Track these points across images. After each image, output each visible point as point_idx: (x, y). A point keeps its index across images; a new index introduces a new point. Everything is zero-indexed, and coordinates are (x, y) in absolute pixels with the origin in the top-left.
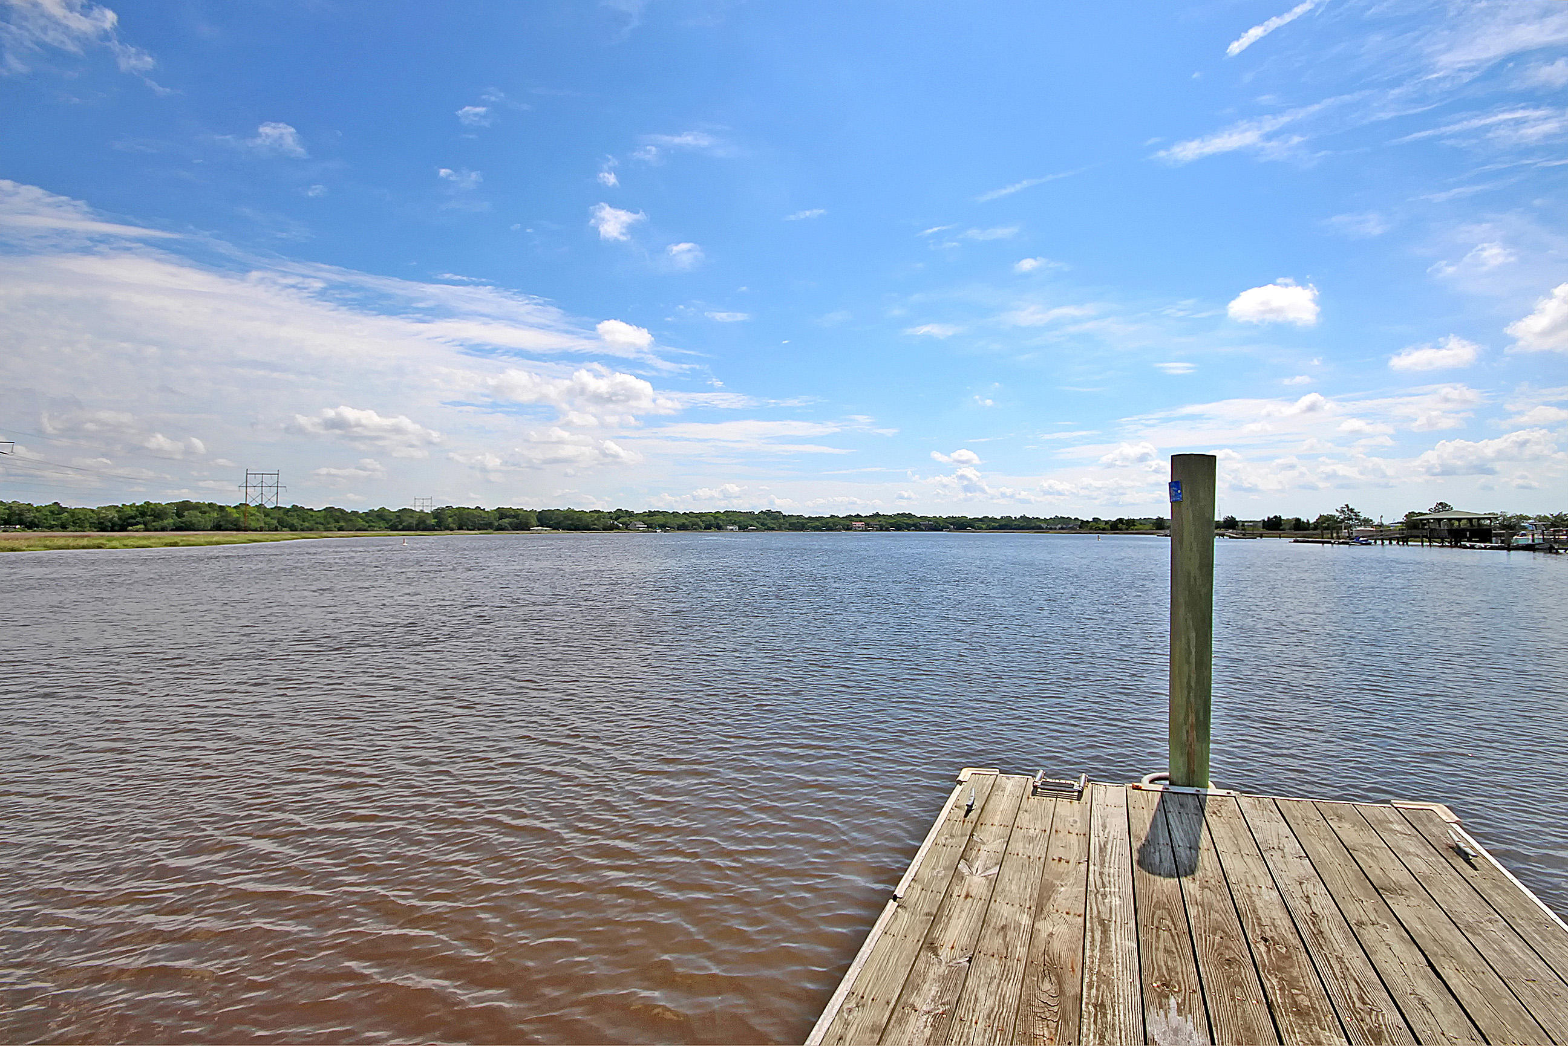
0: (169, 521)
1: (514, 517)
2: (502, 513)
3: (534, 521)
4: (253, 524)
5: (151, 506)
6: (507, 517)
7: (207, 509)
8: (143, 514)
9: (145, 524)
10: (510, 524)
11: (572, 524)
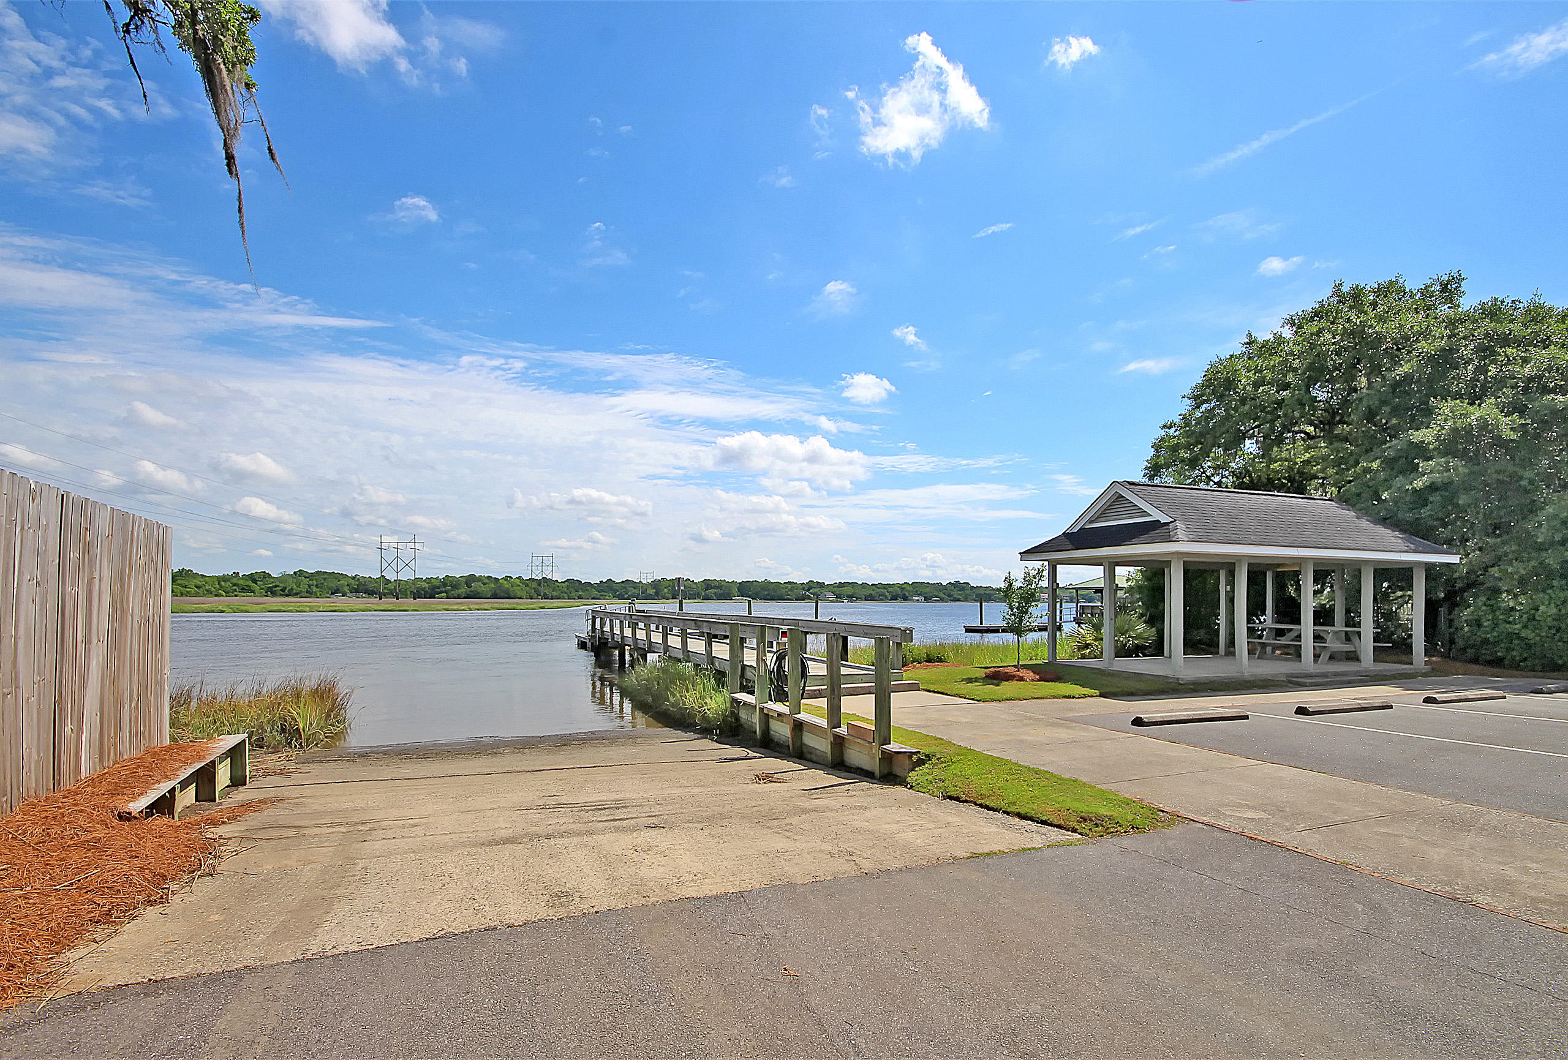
0: (463, 590)
1: (718, 588)
2: (708, 584)
3: (735, 591)
4: (519, 594)
5: (450, 579)
6: (712, 588)
7: (487, 581)
8: (445, 584)
9: (446, 592)
10: (715, 594)
11: (768, 595)
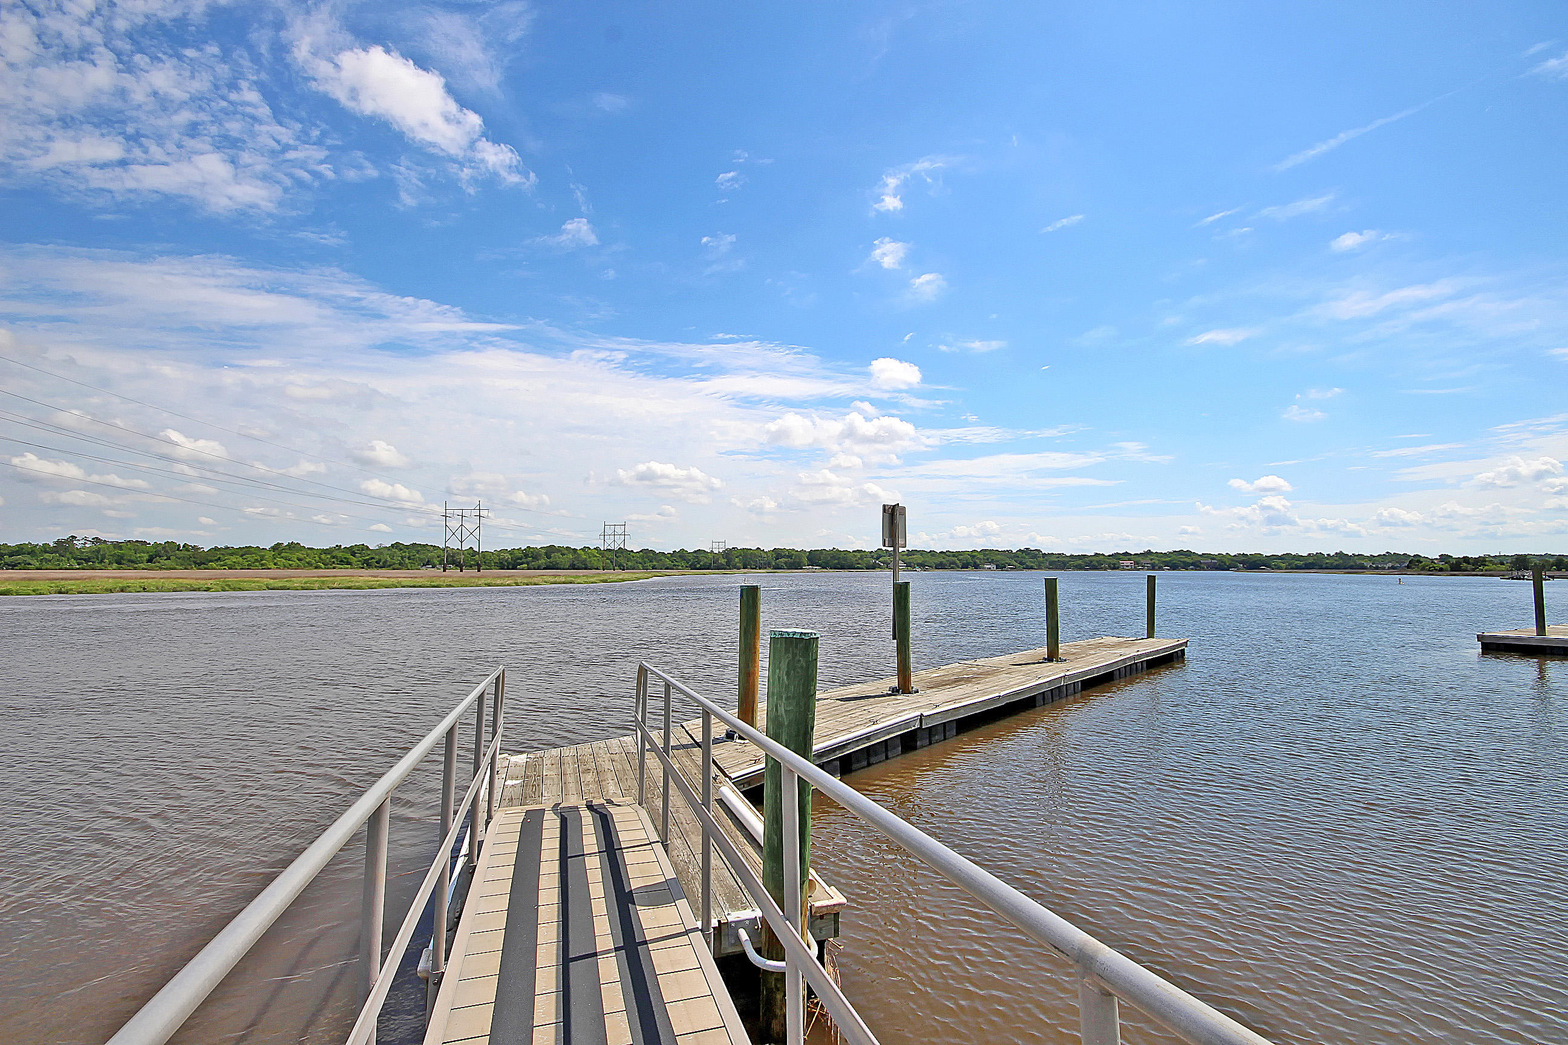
0: (542, 561)
1: (790, 556)
2: (778, 553)
3: (805, 561)
4: (595, 564)
5: (531, 550)
6: (783, 557)
7: (566, 552)
8: (526, 556)
9: (528, 563)
10: (786, 563)
11: (838, 564)
